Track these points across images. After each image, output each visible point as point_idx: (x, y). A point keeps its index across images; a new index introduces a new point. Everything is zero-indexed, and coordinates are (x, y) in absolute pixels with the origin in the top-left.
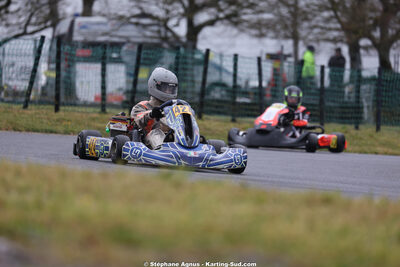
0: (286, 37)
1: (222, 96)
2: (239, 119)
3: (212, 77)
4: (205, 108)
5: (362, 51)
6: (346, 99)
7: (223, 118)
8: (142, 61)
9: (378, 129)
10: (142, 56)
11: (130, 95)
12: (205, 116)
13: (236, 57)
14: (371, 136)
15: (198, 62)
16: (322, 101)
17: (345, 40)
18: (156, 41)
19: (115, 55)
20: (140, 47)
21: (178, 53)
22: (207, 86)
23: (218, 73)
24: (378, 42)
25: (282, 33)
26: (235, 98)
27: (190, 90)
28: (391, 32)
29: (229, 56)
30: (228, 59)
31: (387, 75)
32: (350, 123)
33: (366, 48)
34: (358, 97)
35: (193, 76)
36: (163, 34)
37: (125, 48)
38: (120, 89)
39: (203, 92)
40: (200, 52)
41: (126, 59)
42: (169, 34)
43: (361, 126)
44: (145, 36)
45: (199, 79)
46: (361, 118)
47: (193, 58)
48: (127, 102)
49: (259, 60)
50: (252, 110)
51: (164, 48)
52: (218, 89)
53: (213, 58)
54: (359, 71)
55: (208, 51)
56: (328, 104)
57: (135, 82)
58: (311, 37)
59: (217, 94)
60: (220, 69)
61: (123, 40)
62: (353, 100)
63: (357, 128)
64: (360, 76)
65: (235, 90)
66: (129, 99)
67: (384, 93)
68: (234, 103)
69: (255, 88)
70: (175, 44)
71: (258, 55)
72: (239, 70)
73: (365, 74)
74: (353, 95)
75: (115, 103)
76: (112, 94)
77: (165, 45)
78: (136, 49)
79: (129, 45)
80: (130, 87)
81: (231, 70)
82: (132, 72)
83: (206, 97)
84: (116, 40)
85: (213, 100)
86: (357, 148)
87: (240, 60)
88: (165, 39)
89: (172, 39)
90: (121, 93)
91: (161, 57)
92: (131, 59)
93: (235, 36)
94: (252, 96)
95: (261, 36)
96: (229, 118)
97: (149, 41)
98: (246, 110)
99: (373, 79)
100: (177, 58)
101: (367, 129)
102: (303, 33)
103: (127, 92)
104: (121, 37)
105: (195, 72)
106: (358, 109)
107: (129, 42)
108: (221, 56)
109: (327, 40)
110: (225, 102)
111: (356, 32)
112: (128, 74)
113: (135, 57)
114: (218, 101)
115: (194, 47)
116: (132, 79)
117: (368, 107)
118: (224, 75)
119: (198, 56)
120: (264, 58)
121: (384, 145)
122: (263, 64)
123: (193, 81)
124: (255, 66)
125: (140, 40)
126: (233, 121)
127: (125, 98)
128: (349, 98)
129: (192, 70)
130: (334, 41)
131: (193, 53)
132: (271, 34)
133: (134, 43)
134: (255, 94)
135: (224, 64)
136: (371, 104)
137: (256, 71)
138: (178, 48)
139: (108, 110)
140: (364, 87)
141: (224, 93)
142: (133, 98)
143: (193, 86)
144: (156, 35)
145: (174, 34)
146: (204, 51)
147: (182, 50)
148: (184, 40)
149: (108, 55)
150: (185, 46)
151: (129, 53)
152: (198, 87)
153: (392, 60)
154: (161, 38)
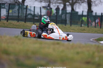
0: (47, 2)
1: (31, 17)
2: (35, 23)
3: (28, 12)
4: (26, 20)
5: (67, 6)
6: (63, 18)
7: (31, 23)
8: (10, 8)
9: (71, 25)
10: (10, 7)
11: (7, 17)
12: (26, 22)
13: (34, 7)
14: (69, 27)
15: (25, 8)
16: (56, 19)
17: (63, 3)
18: (14, 3)
19: (3, 6)
20: (10, 4)
21: (19, 6)
22: (27, 14)
23: (30, 11)
24: (71, 3)
25: (46, 1)
26: (34, 17)
27: (23, 15)
28: (74, 1)
29: (33, 7)
30: (32, 7)
31: (73, 12)
32: (64, 24)
33: (68, 5)
34: (66, 18)
35: (23, 12)
36: (16, 1)
37: (6, 5)
38: (4, 15)
39: (26, 16)
40: (25, 6)
41: (6, 7)
42: (17, 1)
43: (66, 25)
44: (11, 2)
45: (25, 13)
46: (66, 23)
47: (23, 7)
48: (6, 18)
49: (40, 8)
50: (39, 21)
51: (16, 5)
52: (30, 15)
53: (29, 7)
54: (66, 11)
55: (27, 6)
56: (58, 19)
57: (8, 13)
58: (54, 2)
59: (29, 17)
60: (30, 10)
61: (5, 3)
62: (64, 18)
63: (65, 25)
64: (66, 12)
65: (34, 15)
66: (7, 18)
67: (72, 17)
68: (34, 19)
69: (39, 15)
70: (19, 4)
71: (40, 7)
72: (35, 10)
73: (68, 12)
74: (65, 17)
75: (3, 19)
76: (2, 16)
77: (16, 4)
78: (8, 5)
79: (7, 4)
80: (7, 14)
81: (33, 10)
82: (8, 11)
83: (27, 17)
84: (3, 2)
85: (28, 18)
86: (65, 31)
87: (35, 8)
88: (16, 2)
89: (18, 3)
90: (5, 16)
91: (15, 7)
92: (7, 8)
93: (34, 2)
94: (38, 17)
95: (41, 2)
96: (33, 23)
97: (12, 3)
98: (37, 20)
99: (69, 13)
100: (19, 7)
101: (68, 26)
102: (52, 1)
103: (6, 16)
104: (4, 2)
105: (24, 11)
106: (66, 21)
107: (7, 3)
108: (31, 7)
109: (58, 3)
110: (32, 19)
111: (65, 1)
112: (7, 11)
113: (8, 7)
114: (30, 18)
115: (24, 4)
116: (7, 13)
117: (68, 20)
118: (31, 12)
119: (25, 7)
120: (42, 7)
121: (72, 30)
122: (41, 9)
123: (23, 13)
124: (39, 9)
125: (10, 3)
126: (34, 23)
127: (6, 17)
128: (63, 17)
129: (23, 10)
130: (60, 3)
131: (23, 6)
132: (44, 1)
133: (8, 3)
134: (39, 16)
135: (31, 9)
136: (69, 19)
137: (40, 11)
138: (19, 5)
139: (1, 20)
140: (67, 15)
141: (31, 16)
142: (8, 17)
143: (23, 14)
144: (14, 1)
145: (19, 1)
146: (26, 6)
147: (20, 5)
148: (21, 3)
149: (1, 6)
150: (21, 4)
151: (7, 6)
152: (25, 15)
153: (74, 8)
154: (15, 2)
